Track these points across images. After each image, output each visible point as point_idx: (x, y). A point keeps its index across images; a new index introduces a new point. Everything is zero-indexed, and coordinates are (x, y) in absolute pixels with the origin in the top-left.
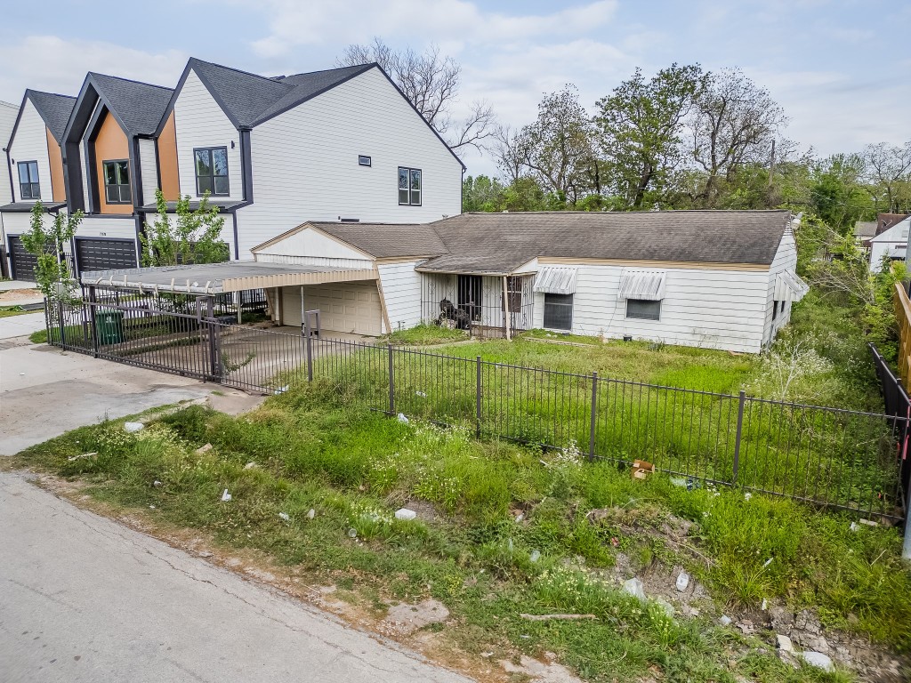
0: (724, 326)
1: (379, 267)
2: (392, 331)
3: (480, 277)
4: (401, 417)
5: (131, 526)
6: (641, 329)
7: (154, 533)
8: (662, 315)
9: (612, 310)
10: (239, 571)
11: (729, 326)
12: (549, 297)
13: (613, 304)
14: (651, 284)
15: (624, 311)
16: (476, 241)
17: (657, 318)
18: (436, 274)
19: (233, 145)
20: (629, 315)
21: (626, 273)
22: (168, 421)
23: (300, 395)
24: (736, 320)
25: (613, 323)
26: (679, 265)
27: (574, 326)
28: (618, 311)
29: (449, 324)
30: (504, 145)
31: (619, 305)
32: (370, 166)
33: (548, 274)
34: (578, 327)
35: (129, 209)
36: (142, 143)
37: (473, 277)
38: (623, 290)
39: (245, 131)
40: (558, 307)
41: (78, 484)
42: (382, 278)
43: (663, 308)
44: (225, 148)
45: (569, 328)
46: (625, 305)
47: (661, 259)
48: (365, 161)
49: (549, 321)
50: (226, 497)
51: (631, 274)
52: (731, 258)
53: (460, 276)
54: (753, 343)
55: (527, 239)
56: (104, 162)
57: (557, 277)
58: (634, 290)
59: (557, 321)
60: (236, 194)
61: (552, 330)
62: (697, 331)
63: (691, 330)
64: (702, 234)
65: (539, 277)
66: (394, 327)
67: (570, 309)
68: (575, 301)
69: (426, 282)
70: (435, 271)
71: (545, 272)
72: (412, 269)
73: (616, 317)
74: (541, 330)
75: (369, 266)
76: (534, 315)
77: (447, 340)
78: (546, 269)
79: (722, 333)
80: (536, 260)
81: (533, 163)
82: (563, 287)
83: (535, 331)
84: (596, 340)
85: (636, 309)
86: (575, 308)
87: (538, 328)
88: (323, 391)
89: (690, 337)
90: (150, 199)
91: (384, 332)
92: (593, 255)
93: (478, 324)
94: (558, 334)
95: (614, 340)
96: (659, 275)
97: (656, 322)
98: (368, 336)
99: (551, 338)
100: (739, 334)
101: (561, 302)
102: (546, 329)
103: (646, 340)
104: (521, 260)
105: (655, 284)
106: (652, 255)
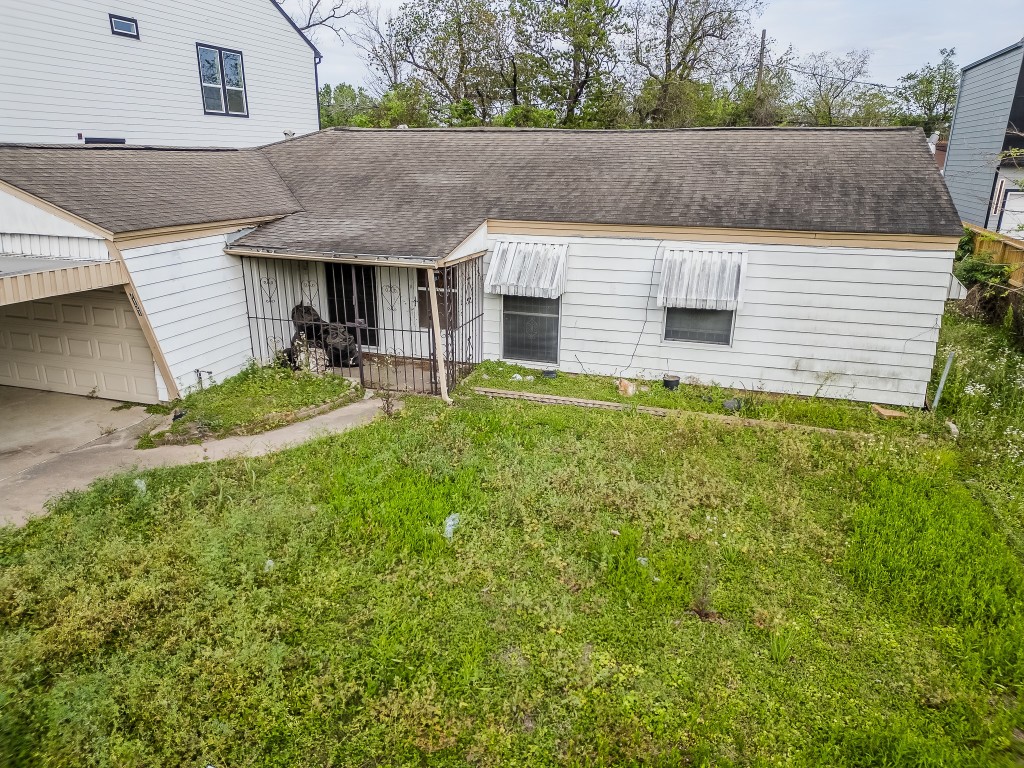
0: (858, 355)
1: (125, 254)
2: (183, 396)
3: (372, 269)
6: (695, 363)
8: (737, 334)
11: (866, 355)
12: (513, 303)
13: (641, 315)
14: (721, 278)
15: (661, 328)
16: (356, 185)
17: (724, 339)
18: (274, 260)
20: (670, 334)
21: (668, 255)
24: (881, 343)
25: (640, 350)
26: (775, 237)
27: (562, 355)
28: (649, 327)
29: (313, 361)
30: (374, 33)
31: (651, 316)
32: (137, 37)
33: (510, 256)
34: (569, 359)
37: (358, 267)
38: (668, 289)
40: (531, 321)
42: (137, 280)
43: (738, 322)
45: (554, 360)
46: (661, 317)
47: (737, 225)
48: (124, 26)
49: (514, 347)
51: (678, 256)
52: (878, 223)
53: (329, 267)
54: (909, 386)
55: (458, 181)
57: (530, 263)
59: (528, 346)
61: (521, 363)
62: (804, 364)
63: (791, 364)
64: (789, 172)
65: (495, 262)
66: (186, 385)
67: (554, 324)
68: (564, 310)
69: (256, 275)
70: (272, 254)
71: (505, 252)
72: (219, 250)
73: (646, 339)
74: (499, 363)
75: (100, 252)
76: (488, 339)
77: (312, 409)
78: (505, 246)
79: (850, 369)
80: (484, 226)
81: (419, 62)
82: (545, 284)
83: (490, 368)
84: (611, 386)
85: (684, 324)
86: (564, 322)
87: (494, 359)
89: (789, 376)
91: (164, 396)
92: (598, 216)
93: (373, 350)
94: (533, 372)
95: (643, 383)
96: (736, 258)
97: (724, 348)
98: (127, 405)
99: (522, 386)
100: (884, 371)
101: (536, 311)
102: (510, 362)
103: (705, 381)
104: (457, 226)
105: (730, 274)
106: (714, 217)
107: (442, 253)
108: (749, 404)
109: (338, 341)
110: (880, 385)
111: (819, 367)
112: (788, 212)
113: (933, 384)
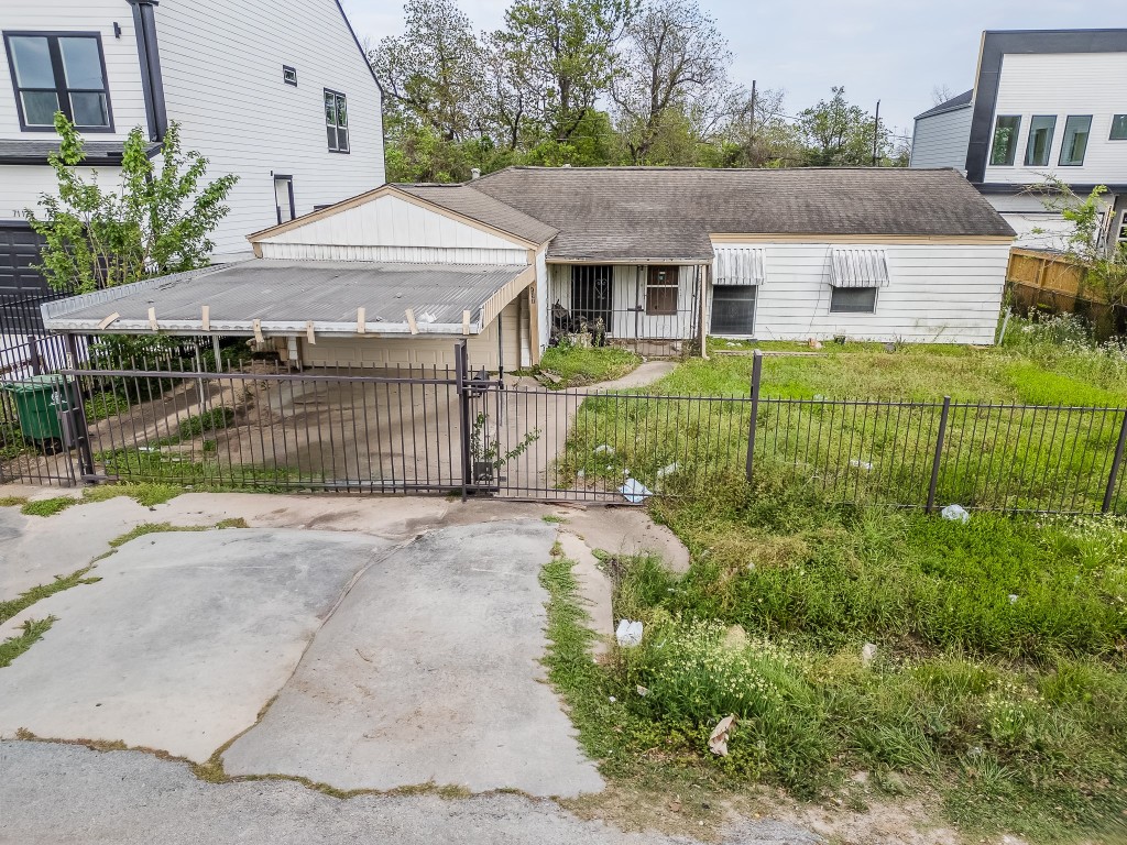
0: (954, 314)
3: (611, 267)
8: (879, 305)
9: (814, 304)
12: (721, 291)
13: (815, 296)
14: (874, 269)
15: (828, 304)
17: (870, 309)
19: (118, 32)
20: (835, 308)
21: (835, 253)
25: (816, 321)
26: (907, 239)
27: (756, 328)
28: (822, 304)
31: (822, 296)
32: (296, 85)
34: (760, 332)
38: (842, 275)
40: (733, 305)
43: (881, 297)
44: (96, 36)
45: (752, 332)
46: (828, 295)
49: (719, 324)
51: (843, 254)
53: (576, 268)
54: (984, 332)
59: (729, 323)
60: (132, 126)
61: (724, 336)
62: (921, 323)
63: (914, 323)
65: (715, 263)
67: (751, 306)
68: (760, 295)
71: (721, 256)
73: (819, 312)
75: (522, 259)
79: (951, 323)
85: (844, 300)
86: (759, 303)
89: (911, 331)
94: (738, 341)
96: (881, 254)
97: (871, 315)
100: (970, 323)
101: (736, 297)
102: (716, 336)
103: (858, 338)
106: (861, 228)
108: (900, 347)
110: (968, 332)
111: (930, 323)
112: (906, 223)
113: (998, 331)
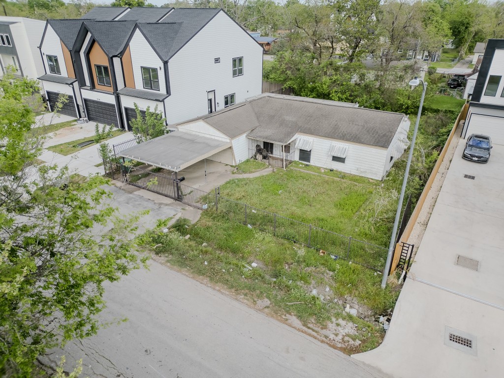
0: (369, 169)
1: (232, 141)
2: (237, 164)
4: (249, 226)
5: (187, 276)
6: (337, 166)
7: (193, 278)
8: (346, 162)
10: (219, 291)
12: (301, 150)
14: (342, 151)
17: (344, 162)
19: (160, 68)
20: (333, 160)
21: (333, 144)
22: (174, 227)
23: (214, 215)
24: (373, 167)
25: (327, 162)
26: (354, 143)
27: (311, 161)
28: (329, 159)
29: (259, 157)
31: (329, 157)
32: (220, 62)
33: (301, 140)
35: (111, 90)
36: (114, 59)
37: (270, 143)
38: (331, 152)
39: (166, 63)
40: (305, 155)
41: (163, 258)
42: (233, 145)
43: (346, 160)
44: (157, 69)
45: (309, 161)
46: (331, 157)
47: (347, 140)
48: (217, 61)
49: (301, 159)
50: (206, 263)
51: (335, 145)
52: (374, 143)
54: (379, 176)
55: (294, 120)
56: (95, 65)
57: (305, 142)
58: (335, 153)
59: (304, 158)
60: (163, 90)
61: (302, 162)
62: (359, 169)
63: (356, 169)
64: (366, 125)
65: (298, 142)
66: (238, 162)
67: (309, 156)
68: (311, 153)
70: (254, 139)
72: (245, 137)
74: (298, 162)
75: (228, 141)
76: (295, 156)
77: (260, 170)
78: (301, 138)
79: (367, 171)
80: (297, 133)
82: (307, 148)
83: (295, 162)
84: (319, 168)
85: (336, 159)
86: (311, 156)
87: (297, 160)
88: (222, 214)
89: (356, 171)
90: (120, 85)
91: (234, 164)
92: (320, 134)
93: (272, 155)
94: (304, 164)
95: (327, 169)
96: (346, 147)
97: (343, 164)
98: (227, 165)
99: (301, 168)
100: (374, 172)
101: (306, 152)
102: (300, 161)
103: (339, 170)
104: (290, 134)
105: (344, 150)
106: (344, 137)
107: (286, 142)
108: (343, 176)
109: (265, 153)
110: (372, 175)
111: (362, 170)
